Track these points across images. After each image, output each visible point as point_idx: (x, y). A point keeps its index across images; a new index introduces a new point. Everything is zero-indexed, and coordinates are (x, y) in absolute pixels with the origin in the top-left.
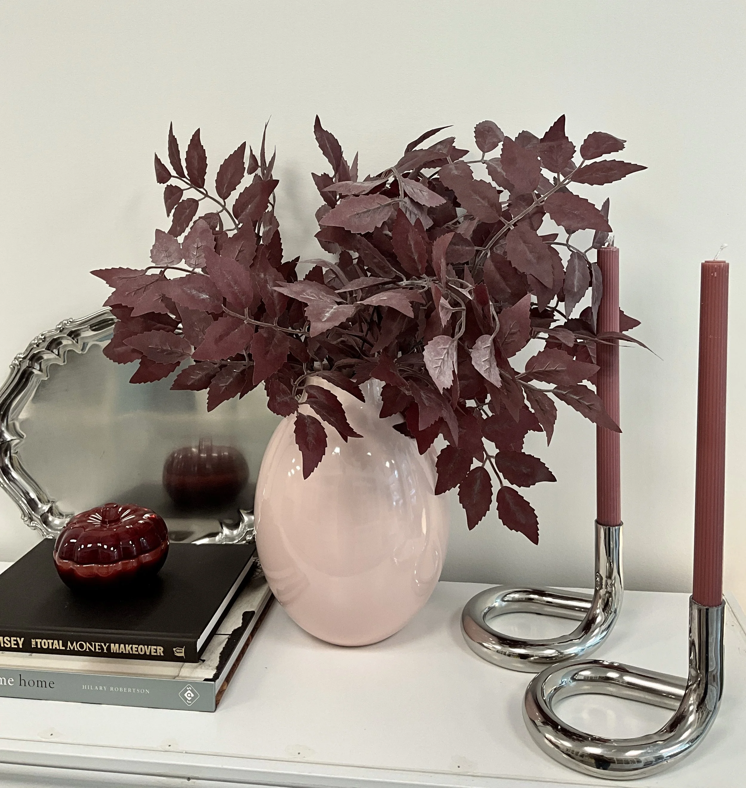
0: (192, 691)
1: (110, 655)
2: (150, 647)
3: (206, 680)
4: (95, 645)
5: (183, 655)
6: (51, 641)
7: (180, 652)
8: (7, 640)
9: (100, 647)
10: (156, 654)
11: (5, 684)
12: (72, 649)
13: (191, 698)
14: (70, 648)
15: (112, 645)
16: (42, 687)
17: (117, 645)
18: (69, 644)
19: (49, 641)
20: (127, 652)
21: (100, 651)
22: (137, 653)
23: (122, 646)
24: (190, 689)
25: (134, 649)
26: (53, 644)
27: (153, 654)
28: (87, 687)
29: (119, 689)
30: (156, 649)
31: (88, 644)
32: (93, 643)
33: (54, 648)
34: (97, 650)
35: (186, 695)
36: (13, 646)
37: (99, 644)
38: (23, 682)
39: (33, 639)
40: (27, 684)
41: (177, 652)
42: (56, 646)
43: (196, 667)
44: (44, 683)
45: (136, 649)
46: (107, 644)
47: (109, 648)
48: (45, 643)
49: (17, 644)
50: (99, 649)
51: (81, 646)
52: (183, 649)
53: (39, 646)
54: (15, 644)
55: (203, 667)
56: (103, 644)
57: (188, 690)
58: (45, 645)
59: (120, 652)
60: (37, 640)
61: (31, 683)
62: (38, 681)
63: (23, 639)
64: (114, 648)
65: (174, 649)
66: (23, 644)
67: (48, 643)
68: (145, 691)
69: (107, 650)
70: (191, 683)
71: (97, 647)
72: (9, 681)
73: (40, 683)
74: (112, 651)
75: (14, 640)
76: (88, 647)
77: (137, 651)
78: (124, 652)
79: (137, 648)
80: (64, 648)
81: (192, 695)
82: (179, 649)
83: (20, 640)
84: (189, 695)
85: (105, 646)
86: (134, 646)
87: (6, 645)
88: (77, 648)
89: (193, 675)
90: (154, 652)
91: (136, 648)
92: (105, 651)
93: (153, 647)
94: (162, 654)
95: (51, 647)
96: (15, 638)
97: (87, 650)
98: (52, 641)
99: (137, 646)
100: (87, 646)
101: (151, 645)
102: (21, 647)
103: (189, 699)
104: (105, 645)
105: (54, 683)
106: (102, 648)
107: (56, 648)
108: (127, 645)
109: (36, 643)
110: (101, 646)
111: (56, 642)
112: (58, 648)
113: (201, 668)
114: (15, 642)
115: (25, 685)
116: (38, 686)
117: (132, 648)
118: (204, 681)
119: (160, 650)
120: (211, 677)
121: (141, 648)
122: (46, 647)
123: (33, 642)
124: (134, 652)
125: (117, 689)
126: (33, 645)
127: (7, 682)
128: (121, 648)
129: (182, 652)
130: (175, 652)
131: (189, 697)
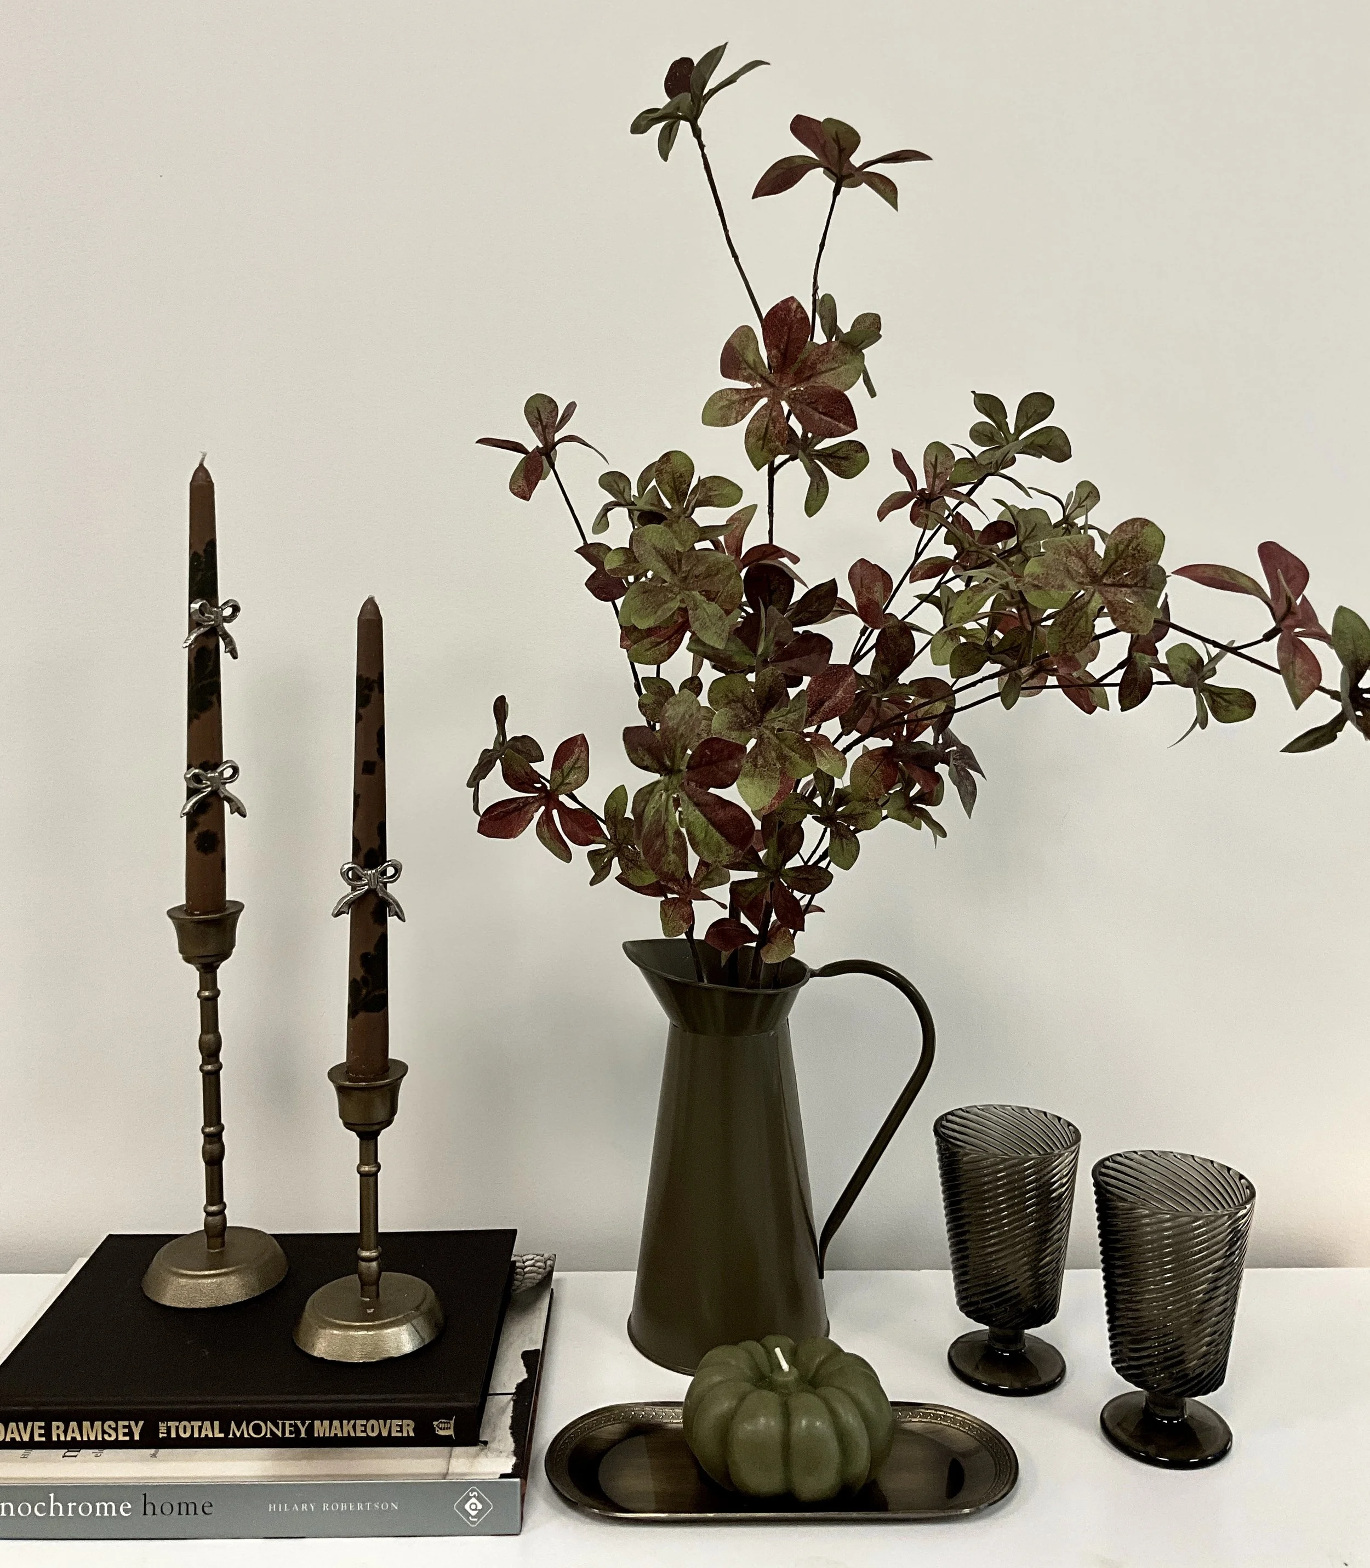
0: (479, 1498)
1: (312, 1442)
2: (388, 1422)
3: (503, 1476)
4: (284, 1425)
5: (450, 1432)
6: (197, 1424)
7: (445, 1429)
8: (110, 1426)
9: (292, 1429)
10: (400, 1434)
11: (114, 1514)
12: (238, 1435)
13: (476, 1512)
14: (234, 1434)
16: (187, 1514)
17: (326, 1423)
18: (233, 1425)
19: (193, 1423)
20: (346, 1435)
21: (294, 1436)
22: (364, 1435)
23: (336, 1423)
24: (474, 1496)
25: (359, 1428)
26: (200, 1428)
27: (394, 1434)
28: (277, 1508)
29: (340, 1507)
30: (401, 1426)
31: (269, 1424)
32: (280, 1422)
33: (203, 1436)
34: (287, 1435)
35: (467, 1507)
36: (121, 1438)
37: (293, 1422)
38: (149, 1509)
39: (163, 1421)
40: (158, 1510)
41: (441, 1429)
42: (207, 1432)
43: (476, 1456)
44: (191, 1508)
45: (363, 1428)
46: (308, 1422)
47: (310, 1430)
48: (185, 1429)
49: (131, 1434)
50: (291, 1433)
51: (257, 1429)
52: (452, 1422)
53: (173, 1435)
54: (125, 1434)
55: (489, 1454)
56: (299, 1423)
57: (472, 1497)
58: (185, 1432)
59: (332, 1435)
60: (170, 1424)
61: (167, 1509)
62: (180, 1504)
64: (321, 1428)
65: (436, 1423)
66: (141, 1435)
67: (192, 1427)
68: (390, 1506)
69: (306, 1434)
70: (473, 1484)
71: (287, 1429)
72: (122, 1508)
73: (184, 1507)
74: (316, 1435)
75: (124, 1427)
76: (271, 1430)
77: (365, 1431)
78: (340, 1435)
79: (365, 1426)
80: (222, 1435)
81: (480, 1507)
82: (444, 1423)
83: (137, 1425)
84: (473, 1506)
85: (303, 1426)
86: (359, 1422)
87: (106, 1437)
88: (249, 1434)
89: (473, 1470)
90: (397, 1431)
91: (362, 1425)
92: (303, 1435)
93: (395, 1422)
94: (412, 1434)
95: (196, 1435)
97: (268, 1436)
98: (200, 1423)
99: (364, 1422)
100: (267, 1428)
101: (392, 1419)
102: (137, 1437)
103: (474, 1513)
104: (303, 1424)
105: (211, 1506)
106: (297, 1431)
107: (207, 1435)
108: (345, 1422)
109: (169, 1429)
110: (296, 1426)
111: (207, 1424)
112: (210, 1435)
113: (486, 1456)
114: (127, 1430)
115: (154, 1514)
116: (180, 1514)
117: (354, 1427)
118: (500, 1478)
119: (408, 1428)
120: (509, 1470)
121: (373, 1426)
122: (188, 1435)
123: (162, 1427)
124: (359, 1434)
125: (335, 1507)
126: (162, 1433)
127: (118, 1511)
128: (333, 1428)
129: (450, 1428)
130: (437, 1429)
131: (473, 1510)
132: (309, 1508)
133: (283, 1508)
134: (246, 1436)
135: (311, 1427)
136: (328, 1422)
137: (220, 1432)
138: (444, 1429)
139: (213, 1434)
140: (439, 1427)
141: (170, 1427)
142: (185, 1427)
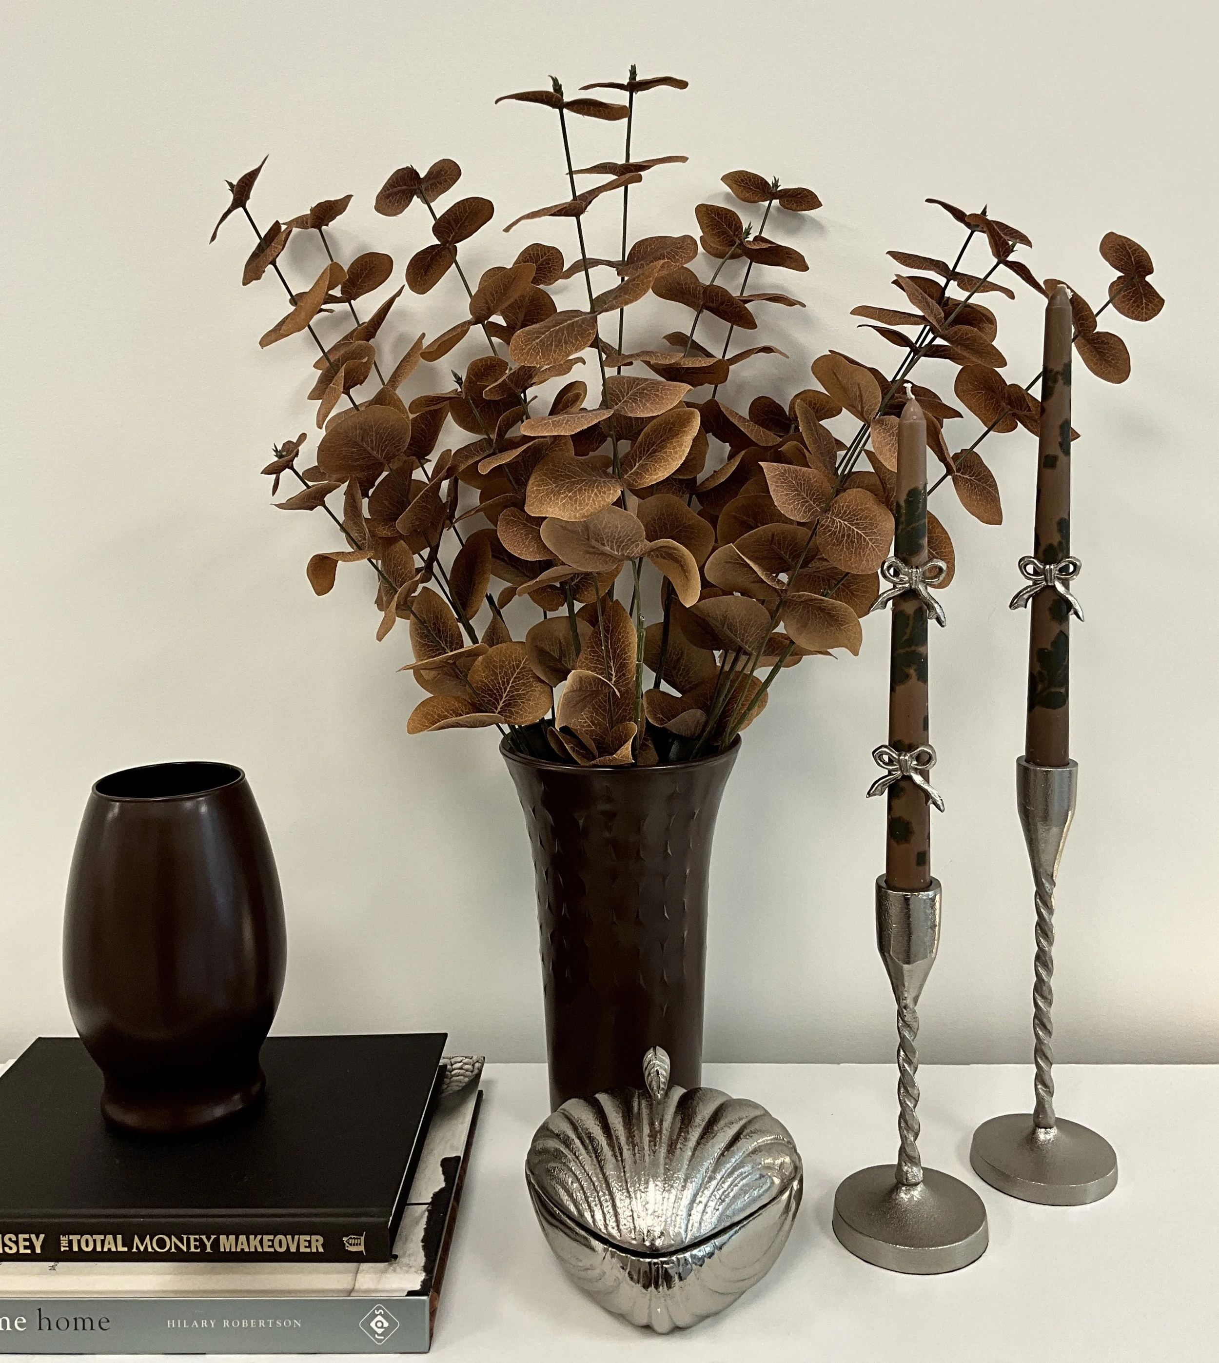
0: (385, 1316)
1: (218, 1257)
2: (296, 1237)
3: (410, 1293)
4: (188, 1240)
5: (361, 1248)
6: (99, 1238)
8: (10, 1239)
9: (197, 1243)
10: (308, 1250)
11: (8, 1328)
12: (142, 1249)
13: (382, 1330)
14: (138, 1248)
15: (223, 1238)
16: (84, 1329)
17: (232, 1237)
18: (136, 1240)
19: (95, 1237)
20: (253, 1250)
21: (198, 1250)
22: (272, 1250)
23: (243, 1238)
24: (380, 1314)
25: (266, 1243)
26: (103, 1242)
27: (302, 1250)
28: (176, 1324)
29: (241, 1324)
30: (310, 1242)
31: (174, 1238)
32: (185, 1237)
33: (106, 1249)
34: (193, 1250)
35: (373, 1324)
36: (22, 1251)
37: (197, 1237)
38: (45, 1323)
39: (64, 1235)
40: (53, 1325)
41: (351, 1245)
42: (110, 1245)
43: (385, 1271)
44: (88, 1322)
45: (270, 1243)
46: (213, 1237)
47: (216, 1244)
48: (88, 1243)
49: (32, 1247)
50: (196, 1247)
51: (161, 1244)
52: (363, 1238)
53: (75, 1249)
54: (26, 1247)
55: (398, 1269)
56: (204, 1237)
57: (377, 1315)
58: (87, 1246)
59: (239, 1250)
60: (71, 1237)
61: (63, 1324)
62: (76, 1319)
63: (42, 1236)
64: (227, 1243)
65: (345, 1239)
66: (42, 1247)
67: (95, 1241)
68: (292, 1323)
69: (211, 1248)
70: (380, 1301)
71: (192, 1243)
72: (16, 1322)
73: (80, 1322)
74: (222, 1250)
75: (25, 1240)
76: (175, 1243)
77: (272, 1246)
78: (247, 1250)
79: (273, 1241)
80: (126, 1249)
81: (386, 1324)
82: (354, 1238)
83: (37, 1238)
84: (379, 1324)
85: (209, 1241)
86: (266, 1237)
87: (7, 1249)
88: (153, 1248)
89: (380, 1287)
90: (306, 1247)
91: (269, 1240)
92: (209, 1250)
93: (303, 1238)
94: (321, 1250)
95: (99, 1249)
96: (27, 1236)
97: (173, 1250)
98: (102, 1237)
99: (271, 1237)
100: (171, 1243)
101: (300, 1234)
102: (38, 1251)
103: (380, 1331)
104: (208, 1239)
105: (108, 1321)
106: (203, 1245)
108: (252, 1237)
110: (201, 1240)
111: (110, 1237)
112: (114, 1249)
113: (395, 1271)
114: (27, 1244)
115: (50, 1329)
116: (76, 1329)
117: (261, 1242)
118: (407, 1296)
119: (317, 1243)
120: (417, 1287)
121: (280, 1241)
122: (90, 1249)
123: (64, 1241)
124: (266, 1249)
125: (236, 1323)
126: (64, 1247)
127: (12, 1325)
128: (240, 1243)
129: (360, 1244)
130: (347, 1244)
131: (379, 1328)
132: (209, 1324)
133: (182, 1325)
134: (150, 1250)
135: (217, 1241)
136: (234, 1236)
137: (123, 1246)
138: (354, 1245)
139: (116, 1248)
140: (348, 1243)
141: (72, 1240)
142: (87, 1241)
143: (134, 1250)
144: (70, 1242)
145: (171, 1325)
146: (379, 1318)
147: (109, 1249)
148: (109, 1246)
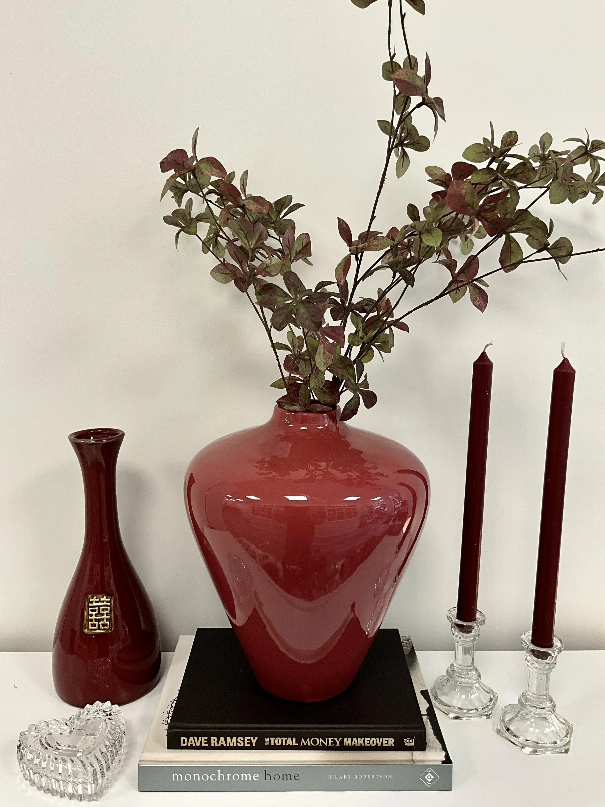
0: (432, 773)
1: (344, 748)
2: (380, 739)
4: (328, 740)
5: (413, 744)
6: (284, 739)
8: (240, 739)
9: (333, 742)
10: (387, 745)
11: (250, 780)
12: (305, 745)
13: (431, 780)
14: (303, 744)
15: (345, 740)
16: (287, 779)
17: (349, 739)
18: (303, 740)
19: (282, 738)
20: (360, 745)
21: (333, 745)
22: (369, 745)
23: (354, 739)
24: (430, 772)
25: (366, 742)
26: (286, 741)
27: (384, 745)
28: (332, 777)
29: (363, 777)
30: (388, 741)
31: (321, 740)
32: (326, 739)
33: (287, 744)
34: (330, 745)
35: (426, 777)
36: (247, 745)
37: (333, 739)
38: (268, 777)
39: (267, 737)
40: (272, 778)
41: (408, 743)
44: (289, 776)
45: (368, 742)
46: (340, 739)
47: (342, 742)
48: (279, 741)
49: (251, 743)
50: (332, 744)
51: (315, 742)
52: (412, 740)
53: (272, 744)
54: (248, 743)
56: (336, 739)
57: (428, 773)
58: (278, 743)
59: (353, 745)
61: (277, 777)
62: (283, 775)
63: (256, 738)
64: (347, 741)
65: (405, 740)
66: (256, 743)
67: (282, 740)
68: (388, 776)
69: (340, 744)
70: (429, 766)
71: (330, 742)
72: (254, 776)
73: (285, 776)
74: (344, 745)
75: (248, 740)
76: (322, 742)
77: (369, 743)
78: (356, 745)
79: (369, 741)
80: (297, 744)
81: (432, 777)
82: (409, 740)
83: (254, 739)
84: (429, 777)
85: (338, 741)
86: (366, 739)
87: (239, 744)
88: (310, 744)
89: (425, 760)
91: (368, 740)
92: (338, 745)
93: (384, 739)
94: (394, 745)
95: (284, 744)
96: (249, 738)
97: (320, 745)
98: (286, 739)
99: (369, 739)
100: (320, 741)
101: (382, 737)
102: (255, 745)
105: (299, 776)
106: (335, 743)
108: (359, 739)
110: (334, 740)
111: (289, 739)
112: (291, 744)
114: (249, 741)
115: (270, 780)
116: (283, 779)
117: (364, 741)
118: (441, 764)
119: (391, 741)
120: (444, 760)
121: (373, 741)
122: (280, 744)
123: (267, 740)
124: (366, 745)
125: (360, 777)
126: (267, 743)
127: (252, 778)
128: (353, 742)
129: (412, 743)
130: (406, 742)
131: (429, 779)
132: (348, 777)
133: (334, 777)
134: (309, 745)
135: (342, 741)
136: (351, 739)
137: (296, 743)
138: (409, 743)
139: (293, 744)
140: (407, 742)
141: (271, 740)
142: (278, 740)
143: (301, 745)
144: (270, 741)
145: (329, 778)
146: (429, 774)
147: (289, 744)
148: (289, 743)
